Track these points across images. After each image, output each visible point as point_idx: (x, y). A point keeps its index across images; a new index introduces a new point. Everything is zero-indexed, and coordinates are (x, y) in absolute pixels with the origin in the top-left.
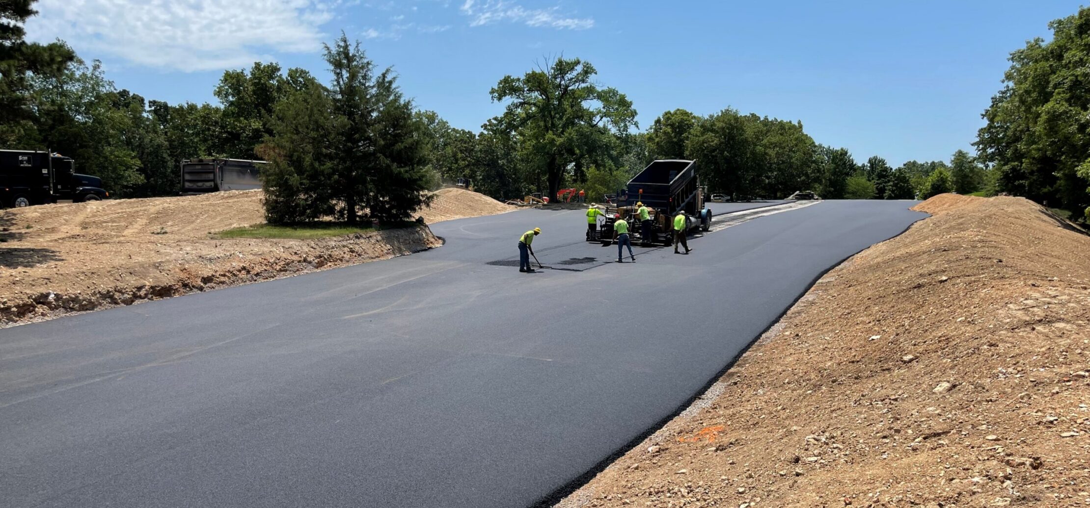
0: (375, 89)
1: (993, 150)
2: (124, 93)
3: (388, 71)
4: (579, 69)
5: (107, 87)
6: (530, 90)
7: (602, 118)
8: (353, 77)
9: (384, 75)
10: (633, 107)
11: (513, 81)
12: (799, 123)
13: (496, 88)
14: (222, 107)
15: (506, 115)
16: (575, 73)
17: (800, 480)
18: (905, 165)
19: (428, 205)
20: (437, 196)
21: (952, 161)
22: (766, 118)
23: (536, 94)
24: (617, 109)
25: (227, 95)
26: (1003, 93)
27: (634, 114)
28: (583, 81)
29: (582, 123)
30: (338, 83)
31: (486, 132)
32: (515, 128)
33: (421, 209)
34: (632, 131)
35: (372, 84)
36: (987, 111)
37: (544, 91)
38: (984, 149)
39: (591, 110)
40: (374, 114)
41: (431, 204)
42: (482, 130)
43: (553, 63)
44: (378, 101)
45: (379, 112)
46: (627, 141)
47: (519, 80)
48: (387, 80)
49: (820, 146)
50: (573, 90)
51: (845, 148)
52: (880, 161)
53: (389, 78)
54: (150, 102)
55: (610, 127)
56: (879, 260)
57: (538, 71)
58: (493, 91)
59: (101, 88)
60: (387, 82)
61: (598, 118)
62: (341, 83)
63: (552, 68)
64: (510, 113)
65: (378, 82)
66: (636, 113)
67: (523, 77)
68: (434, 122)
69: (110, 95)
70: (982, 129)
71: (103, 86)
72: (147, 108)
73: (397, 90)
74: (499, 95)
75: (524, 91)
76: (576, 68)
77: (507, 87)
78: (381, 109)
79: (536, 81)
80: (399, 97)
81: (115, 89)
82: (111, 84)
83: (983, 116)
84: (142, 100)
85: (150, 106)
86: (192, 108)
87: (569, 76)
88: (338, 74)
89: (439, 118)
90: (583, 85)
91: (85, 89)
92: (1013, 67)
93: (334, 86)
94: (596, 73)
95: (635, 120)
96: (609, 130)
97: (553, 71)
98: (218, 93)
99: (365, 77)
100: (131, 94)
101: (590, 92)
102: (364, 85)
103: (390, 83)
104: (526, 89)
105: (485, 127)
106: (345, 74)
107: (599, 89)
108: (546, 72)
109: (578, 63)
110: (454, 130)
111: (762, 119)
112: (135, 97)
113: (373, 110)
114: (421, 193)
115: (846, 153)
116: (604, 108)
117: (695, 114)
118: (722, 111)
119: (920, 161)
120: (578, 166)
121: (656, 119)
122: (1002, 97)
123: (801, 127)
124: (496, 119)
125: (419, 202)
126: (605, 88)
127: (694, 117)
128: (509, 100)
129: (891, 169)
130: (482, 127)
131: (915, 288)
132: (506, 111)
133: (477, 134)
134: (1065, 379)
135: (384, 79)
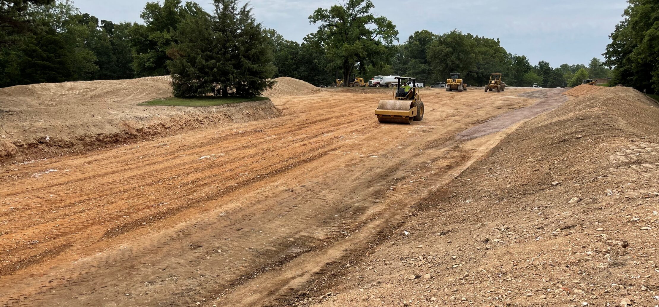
0: (239, 16)
1: (615, 58)
2: (86, 15)
3: (247, 4)
4: (364, 4)
5: (75, 11)
6: (333, 17)
7: (377, 35)
8: (226, 8)
9: (245, 7)
10: (396, 29)
11: (323, 11)
12: (498, 39)
13: (313, 16)
14: (145, 25)
15: (318, 32)
16: (361, 7)
17: (488, 252)
18: (561, 66)
19: (271, 88)
20: (277, 82)
21: (590, 64)
22: (477, 37)
23: (337, 19)
24: (386, 29)
25: (148, 18)
26: (623, 22)
27: (397, 33)
28: (366, 12)
29: (365, 38)
30: (217, 11)
31: (305, 43)
32: (324, 40)
33: (266, 90)
34: (395, 43)
35: (237, 13)
36: (612, 34)
37: (341, 18)
38: (609, 57)
39: (370, 30)
40: (239, 31)
41: (273, 87)
42: (303, 41)
44: (240, 24)
45: (242, 30)
46: (392, 50)
47: (326, 10)
48: (246, 10)
49: (510, 54)
50: (360, 17)
51: (525, 55)
52: (545, 64)
53: (247, 9)
54: (102, 21)
55: (382, 40)
56: (542, 124)
57: (338, 5)
58: (310, 17)
59: (71, 12)
60: (247, 11)
61: (375, 35)
62: (219, 11)
63: (348, 4)
64: (320, 31)
65: (241, 11)
66: (398, 33)
67: (329, 9)
68: (274, 35)
69: (77, 16)
70: (609, 45)
71: (73, 11)
72: (100, 25)
73: (252, 16)
74: (314, 20)
75: (329, 18)
76: (361, 4)
77: (319, 15)
78: (243, 28)
79: (337, 11)
80: (254, 20)
81: (81, 13)
82: (77, 9)
83: (610, 37)
84: (97, 20)
85: (102, 24)
86: (128, 25)
87: (357, 8)
88: (217, 6)
89: (277, 33)
90: (366, 14)
91: (62, 12)
92: (629, 7)
93: (214, 13)
94: (374, 7)
95: (397, 37)
96: (382, 43)
97: (347, 5)
98: (143, 16)
99: (233, 8)
100: (90, 16)
101: (370, 18)
102: (232, 13)
103: (248, 12)
104: (331, 16)
105: (305, 39)
106: (221, 6)
107: (376, 17)
108: (343, 6)
109: (362, 1)
110: (286, 41)
111: (474, 37)
112: (93, 18)
113: (238, 29)
114: (267, 80)
115: (525, 58)
116: (378, 29)
117: (434, 33)
118: (451, 32)
119: (570, 64)
120: (362, 65)
121: (410, 36)
122: (622, 25)
123: (499, 42)
124: (312, 34)
125: (265, 86)
126: (379, 17)
127: (433, 35)
128: (320, 23)
129: (552, 69)
130: (303, 39)
131: (562, 141)
132: (318, 30)
133: (301, 44)
134: (646, 197)
135: (244, 10)
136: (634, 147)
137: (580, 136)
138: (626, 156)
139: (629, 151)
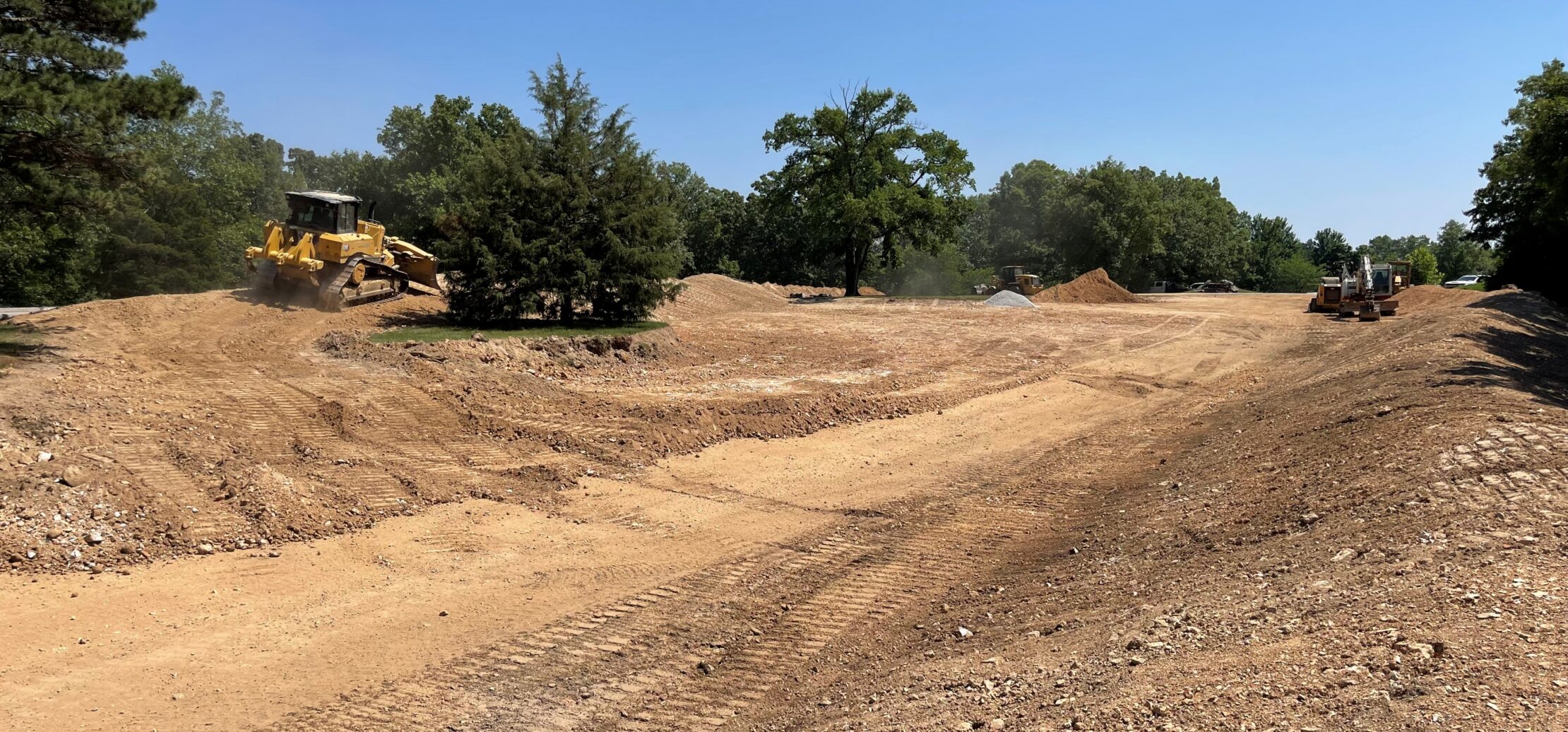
0: (601, 137)
1: (1496, 222)
2: (255, 139)
3: (619, 112)
4: (891, 104)
5: (232, 130)
6: (820, 134)
7: (923, 174)
8: (568, 122)
9: (614, 118)
10: (967, 159)
11: (797, 120)
12: (1216, 180)
13: (772, 131)
14: (389, 157)
15: (786, 169)
16: (885, 110)
18: (1371, 242)
19: (673, 299)
20: (686, 286)
21: (1440, 237)
22: (1164, 174)
23: (829, 139)
24: (945, 161)
25: (395, 143)
26: (1510, 138)
27: (969, 168)
28: (897, 121)
29: (895, 181)
30: (551, 129)
31: (757, 193)
32: (800, 187)
33: (663, 305)
34: (967, 192)
35: (596, 130)
36: (1487, 165)
37: (839, 136)
38: (1483, 220)
39: (908, 162)
40: (600, 172)
41: (677, 297)
42: (752, 190)
43: (853, 96)
44: (603, 156)
45: (607, 169)
46: (958, 211)
47: (805, 119)
48: (617, 124)
49: (1244, 215)
50: (881, 134)
51: (1282, 216)
52: (1334, 236)
53: (620, 121)
54: (291, 150)
55: (935, 187)
57: (832, 107)
58: (766, 138)
59: (223, 132)
60: (619, 128)
61: (918, 174)
62: (555, 128)
63: (854, 103)
64: (791, 163)
65: (604, 127)
66: (973, 168)
67: (810, 116)
68: (684, 178)
69: (235, 141)
70: (1480, 191)
71: (227, 129)
72: (286, 159)
73: (631, 139)
74: (776, 141)
75: (811, 136)
76: (886, 103)
77: (786, 131)
78: (609, 165)
79: (826, 121)
80: (635, 148)
81: (243, 134)
82: (237, 126)
83: (1483, 172)
84: (280, 148)
85: (290, 157)
86: (350, 158)
87: (877, 114)
88: (551, 116)
89: (693, 173)
90: (897, 127)
91: (201, 133)
92: (1522, 103)
93: (544, 132)
94: (915, 111)
95: (970, 177)
96: (935, 192)
97: (853, 107)
98: (383, 139)
99: (587, 120)
100: (265, 139)
101: (904, 138)
102: (585, 130)
103: (622, 129)
104: (814, 133)
105: (756, 185)
106: (560, 116)
107: (920, 133)
108: (843, 108)
109: (888, 95)
110: (712, 190)
111: (1158, 175)
112: (271, 143)
113: (596, 167)
114: (663, 281)
115: (1284, 224)
116: (926, 159)
117: (1060, 167)
118: (1099, 163)
119: (1394, 236)
120: (887, 245)
121: (1003, 174)
122: (1509, 144)
123: (1217, 186)
124: (771, 174)
125: (660, 296)
126: (928, 131)
127: (1058, 172)
128: (789, 149)
129: (1350, 248)
130: (752, 186)
131: (1344, 422)
132: (786, 164)
133: (746, 196)
134: (1506, 546)
135: (613, 124)
136: (1499, 433)
137: (1387, 409)
138: (1477, 454)
139: (1485, 443)
